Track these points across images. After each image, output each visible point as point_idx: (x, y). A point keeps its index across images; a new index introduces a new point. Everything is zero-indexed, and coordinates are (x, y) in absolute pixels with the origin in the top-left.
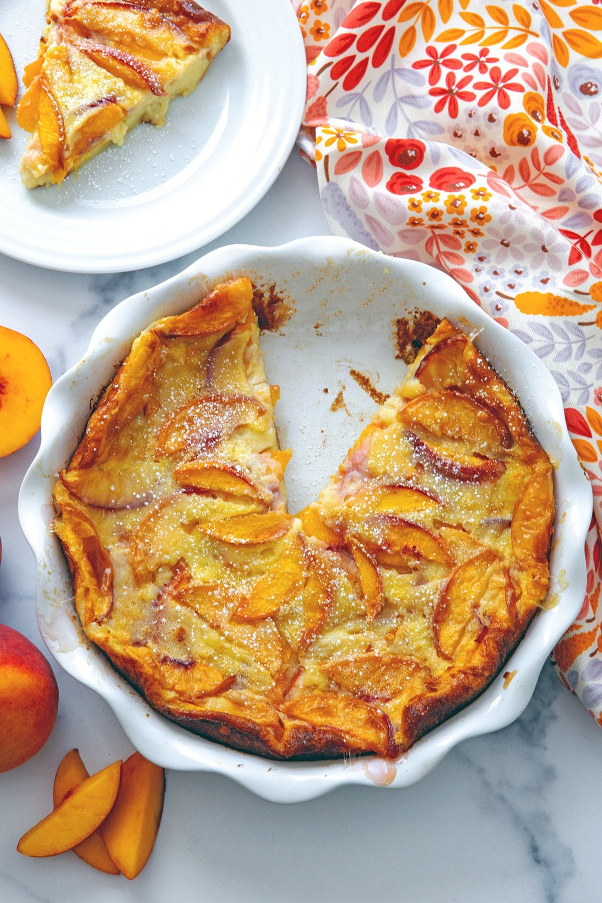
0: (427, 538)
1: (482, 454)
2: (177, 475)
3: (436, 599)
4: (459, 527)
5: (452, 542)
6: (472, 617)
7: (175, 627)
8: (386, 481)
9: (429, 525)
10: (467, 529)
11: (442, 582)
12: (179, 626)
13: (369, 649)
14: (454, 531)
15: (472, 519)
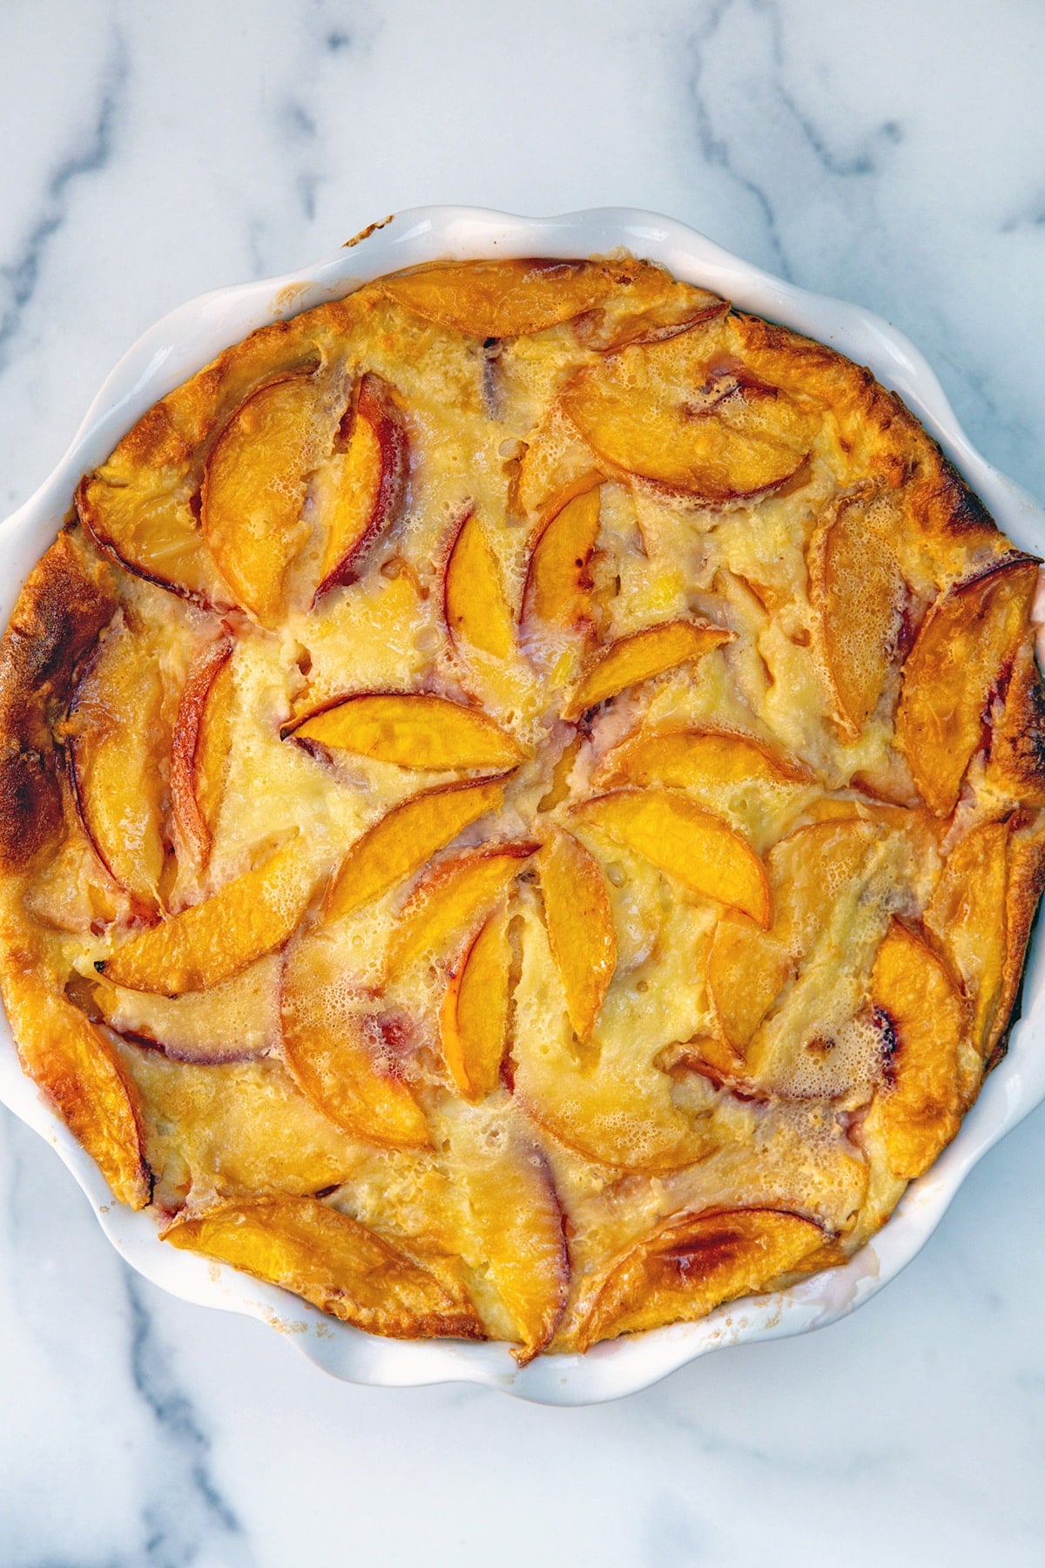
0: (550, 538)
1: (338, 427)
2: (474, 1094)
3: (680, 503)
4: (514, 467)
5: (552, 481)
6: (718, 415)
7: (807, 1062)
8: (438, 640)
9: (519, 536)
10: (515, 453)
11: (644, 496)
12: (804, 1055)
13: (800, 639)
14: (527, 478)
15: (495, 443)
